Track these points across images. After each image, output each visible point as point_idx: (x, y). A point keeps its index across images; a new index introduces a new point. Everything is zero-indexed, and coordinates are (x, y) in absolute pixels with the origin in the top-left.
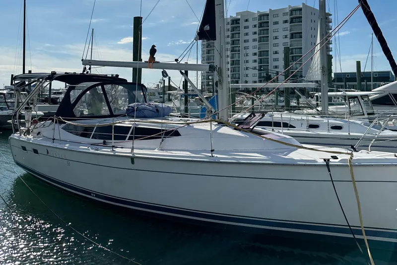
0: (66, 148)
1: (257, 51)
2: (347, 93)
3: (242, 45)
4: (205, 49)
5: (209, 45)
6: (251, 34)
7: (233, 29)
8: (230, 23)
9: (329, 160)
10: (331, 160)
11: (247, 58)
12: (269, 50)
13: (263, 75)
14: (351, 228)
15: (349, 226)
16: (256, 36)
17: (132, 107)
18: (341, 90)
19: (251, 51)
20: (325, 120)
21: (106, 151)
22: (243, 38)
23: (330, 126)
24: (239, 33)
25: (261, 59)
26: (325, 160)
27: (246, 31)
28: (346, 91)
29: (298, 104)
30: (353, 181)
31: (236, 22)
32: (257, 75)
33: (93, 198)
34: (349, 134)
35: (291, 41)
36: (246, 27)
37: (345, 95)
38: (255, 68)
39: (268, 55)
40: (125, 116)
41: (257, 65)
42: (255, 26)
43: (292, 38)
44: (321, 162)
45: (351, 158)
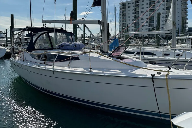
0: (27, 65)
1: (148, 17)
2: (190, 37)
3: (140, 14)
4: (121, 17)
5: (123, 14)
6: (145, 8)
7: (136, 6)
8: (134, 3)
9: (154, 75)
10: (155, 75)
11: (143, 21)
12: (155, 16)
13: (151, 29)
14: (161, 113)
15: (159, 112)
16: (148, 9)
17: (61, 44)
18: (187, 35)
19: (145, 17)
20: (173, 51)
21: (42, 67)
22: (141, 10)
23: (175, 55)
24: (139, 8)
25: (150, 21)
26: (152, 75)
27: (143, 6)
28: (190, 36)
29: (168, 43)
30: (168, 88)
31: (138, 2)
32: (148, 29)
33: (40, 90)
34: (186, 58)
35: (166, 11)
36: (143, 5)
37: (189, 38)
38: (147, 26)
39: (154, 19)
40: (57, 49)
41: (148, 24)
42: (147, 4)
43: (167, 10)
44: (149, 76)
45: (168, 74)
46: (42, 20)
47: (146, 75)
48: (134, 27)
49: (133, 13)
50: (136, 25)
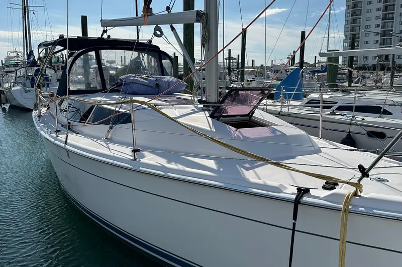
3: (398, 10)
4: (350, 18)
9: (307, 191)
10: (312, 192)
22: (399, 2)
26: (299, 189)
44: (290, 192)
45: (355, 194)
46: (101, 20)
47: (277, 189)
48: (379, 44)
49: (379, 10)
50: (384, 39)
